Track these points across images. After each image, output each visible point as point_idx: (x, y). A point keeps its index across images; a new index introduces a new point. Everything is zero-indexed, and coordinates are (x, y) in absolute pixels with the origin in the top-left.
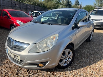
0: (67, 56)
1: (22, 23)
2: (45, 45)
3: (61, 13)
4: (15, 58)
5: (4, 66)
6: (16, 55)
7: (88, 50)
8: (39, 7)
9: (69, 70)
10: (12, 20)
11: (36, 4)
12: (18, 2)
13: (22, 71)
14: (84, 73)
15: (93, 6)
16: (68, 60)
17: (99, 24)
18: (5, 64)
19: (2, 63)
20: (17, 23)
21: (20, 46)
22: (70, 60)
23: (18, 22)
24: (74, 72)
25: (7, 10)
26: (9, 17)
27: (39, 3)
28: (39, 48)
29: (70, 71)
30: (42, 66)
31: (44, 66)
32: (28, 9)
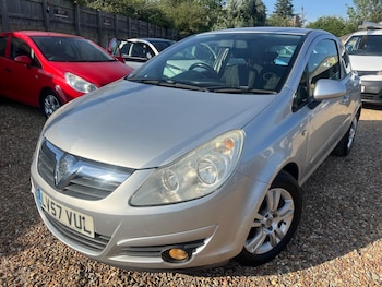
0: (275, 216)
1: (87, 86)
2: (192, 174)
3: (242, 45)
4: (73, 226)
5: (25, 253)
6: (78, 214)
7: (343, 187)
8: (144, 24)
9: (279, 271)
10: (47, 74)
11: (134, 11)
12: (68, 5)
13: (99, 275)
14: (340, 281)
15: (346, 19)
16: (278, 230)
17: (375, 90)
18: (28, 245)
19: (16, 242)
20: (68, 82)
21: (94, 178)
22: (284, 229)
23: (71, 80)
24: (301, 279)
25: (25, 34)
26: (35, 63)
27: (146, 7)
28: (168, 184)
29: (285, 272)
30: (181, 257)
31: (190, 256)
32: (104, 29)
